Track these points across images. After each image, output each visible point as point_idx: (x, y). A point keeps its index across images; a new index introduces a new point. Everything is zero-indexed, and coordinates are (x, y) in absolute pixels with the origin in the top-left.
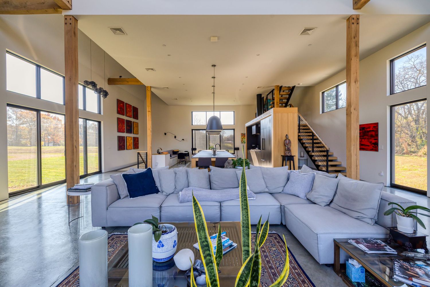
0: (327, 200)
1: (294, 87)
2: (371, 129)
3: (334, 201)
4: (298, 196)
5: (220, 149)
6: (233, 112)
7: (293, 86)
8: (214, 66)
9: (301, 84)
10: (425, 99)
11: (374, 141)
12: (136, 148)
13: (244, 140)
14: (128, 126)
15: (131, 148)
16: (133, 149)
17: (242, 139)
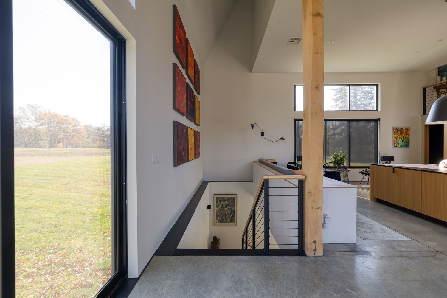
12: (197, 155)
13: (399, 140)
14: (190, 101)
15: (193, 157)
16: (195, 158)
17: (394, 139)
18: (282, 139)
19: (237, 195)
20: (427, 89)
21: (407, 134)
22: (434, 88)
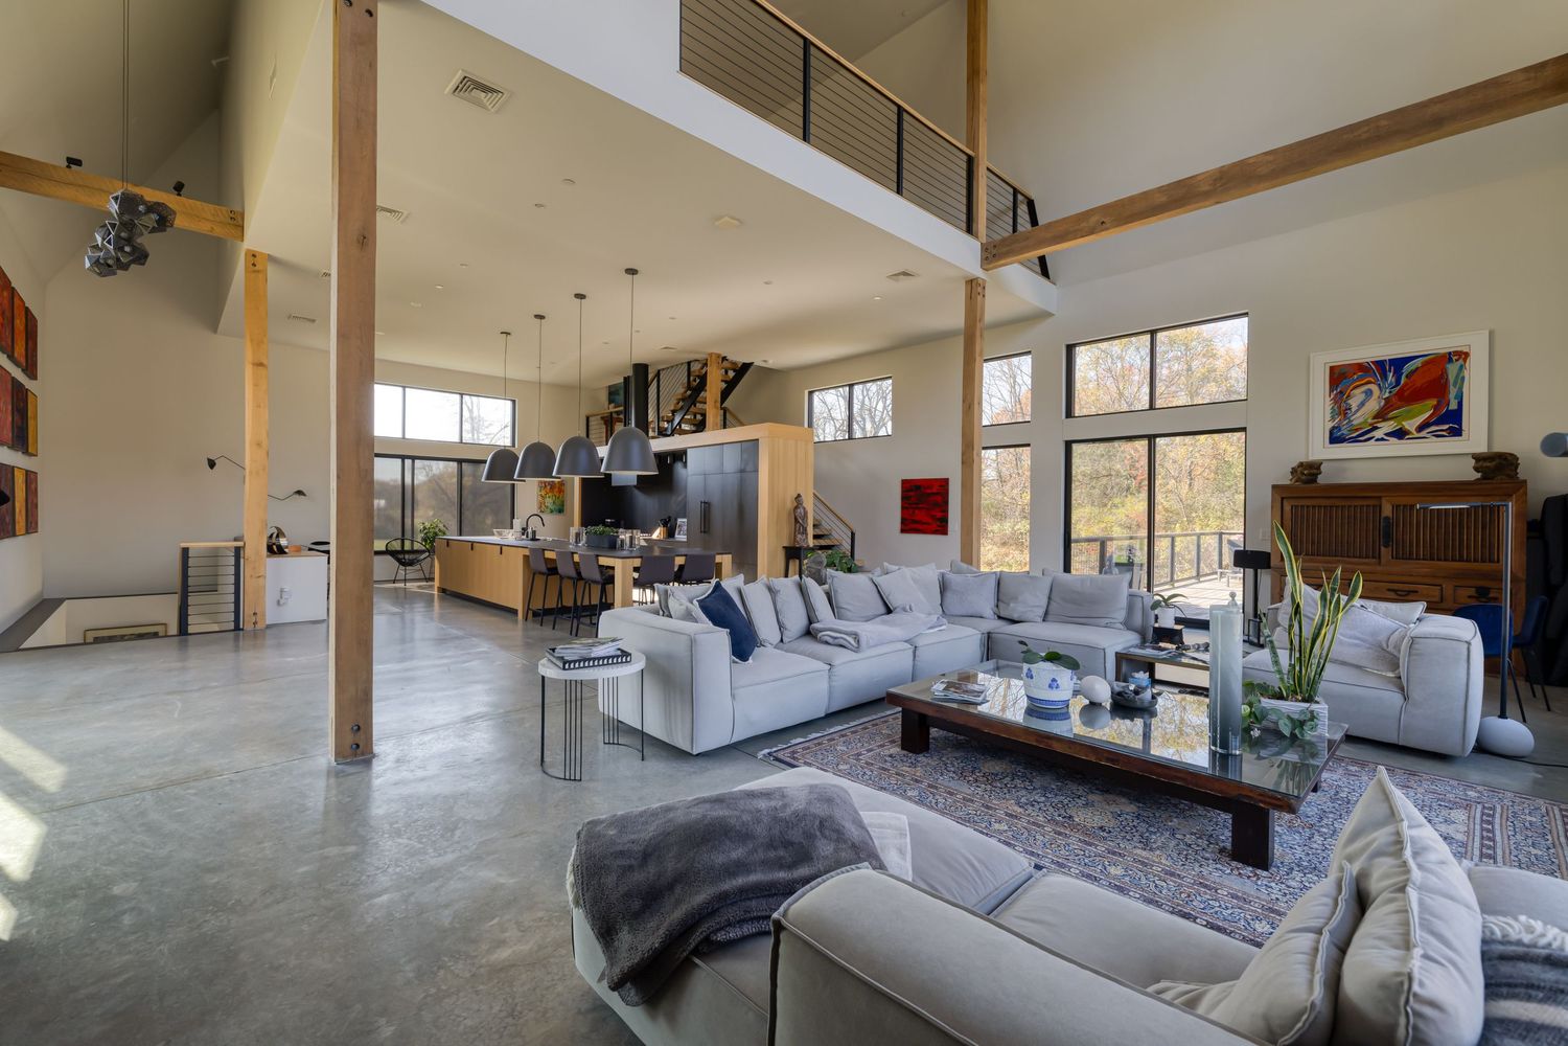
0: (1041, 612)
1: (746, 367)
2: (934, 491)
3: (1051, 612)
4: (981, 617)
5: (461, 535)
6: (509, 403)
7: (747, 361)
8: (632, 272)
9: (771, 362)
10: (1028, 445)
11: (939, 515)
12: (31, 527)
13: (549, 501)
14: (18, 410)
15: (23, 531)
16: (27, 532)
17: (540, 499)
18: (299, 493)
19: (165, 624)
20: (591, 419)
21: (561, 491)
22: (602, 418)
